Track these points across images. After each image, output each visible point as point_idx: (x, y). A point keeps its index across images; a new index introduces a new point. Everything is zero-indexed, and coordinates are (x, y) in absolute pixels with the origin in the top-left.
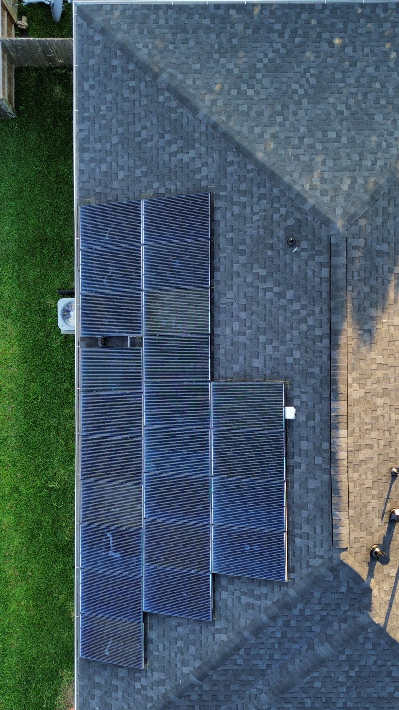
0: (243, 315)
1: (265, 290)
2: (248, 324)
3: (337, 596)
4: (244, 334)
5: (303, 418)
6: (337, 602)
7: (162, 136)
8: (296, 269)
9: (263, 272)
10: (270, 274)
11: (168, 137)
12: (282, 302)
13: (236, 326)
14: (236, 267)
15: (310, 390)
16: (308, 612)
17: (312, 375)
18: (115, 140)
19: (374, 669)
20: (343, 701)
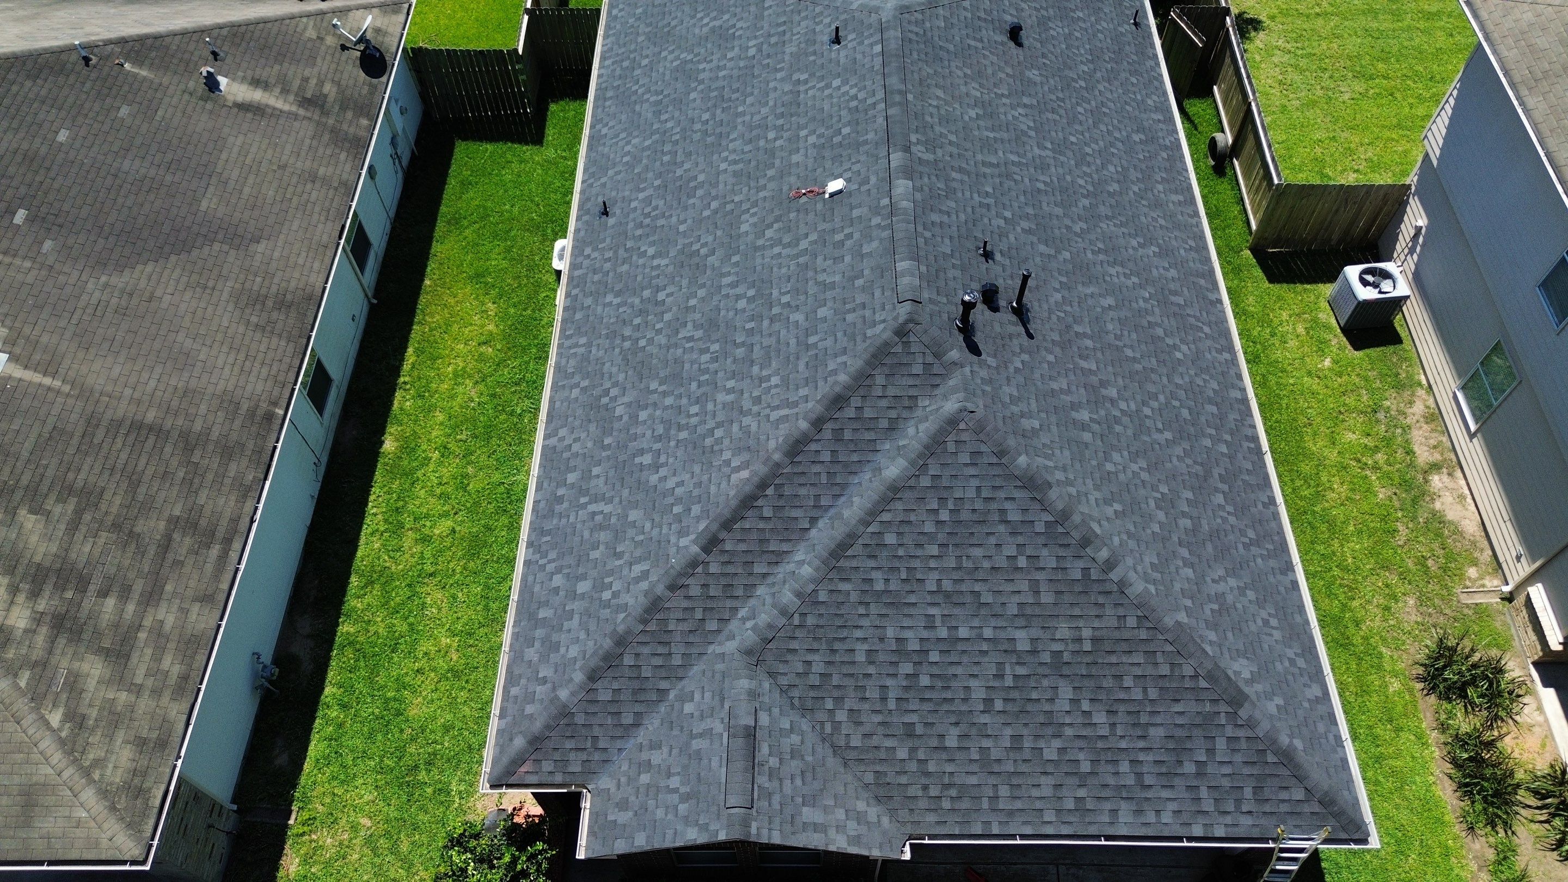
0: (780, 122)
1: (806, 91)
2: (786, 127)
4: (782, 137)
5: (854, 184)
6: (912, 392)
8: (842, 60)
10: (812, 75)
12: (827, 92)
13: (771, 135)
14: (772, 85)
15: (863, 158)
16: (868, 413)
17: (866, 142)
18: (641, 39)
19: (978, 505)
20: (935, 576)
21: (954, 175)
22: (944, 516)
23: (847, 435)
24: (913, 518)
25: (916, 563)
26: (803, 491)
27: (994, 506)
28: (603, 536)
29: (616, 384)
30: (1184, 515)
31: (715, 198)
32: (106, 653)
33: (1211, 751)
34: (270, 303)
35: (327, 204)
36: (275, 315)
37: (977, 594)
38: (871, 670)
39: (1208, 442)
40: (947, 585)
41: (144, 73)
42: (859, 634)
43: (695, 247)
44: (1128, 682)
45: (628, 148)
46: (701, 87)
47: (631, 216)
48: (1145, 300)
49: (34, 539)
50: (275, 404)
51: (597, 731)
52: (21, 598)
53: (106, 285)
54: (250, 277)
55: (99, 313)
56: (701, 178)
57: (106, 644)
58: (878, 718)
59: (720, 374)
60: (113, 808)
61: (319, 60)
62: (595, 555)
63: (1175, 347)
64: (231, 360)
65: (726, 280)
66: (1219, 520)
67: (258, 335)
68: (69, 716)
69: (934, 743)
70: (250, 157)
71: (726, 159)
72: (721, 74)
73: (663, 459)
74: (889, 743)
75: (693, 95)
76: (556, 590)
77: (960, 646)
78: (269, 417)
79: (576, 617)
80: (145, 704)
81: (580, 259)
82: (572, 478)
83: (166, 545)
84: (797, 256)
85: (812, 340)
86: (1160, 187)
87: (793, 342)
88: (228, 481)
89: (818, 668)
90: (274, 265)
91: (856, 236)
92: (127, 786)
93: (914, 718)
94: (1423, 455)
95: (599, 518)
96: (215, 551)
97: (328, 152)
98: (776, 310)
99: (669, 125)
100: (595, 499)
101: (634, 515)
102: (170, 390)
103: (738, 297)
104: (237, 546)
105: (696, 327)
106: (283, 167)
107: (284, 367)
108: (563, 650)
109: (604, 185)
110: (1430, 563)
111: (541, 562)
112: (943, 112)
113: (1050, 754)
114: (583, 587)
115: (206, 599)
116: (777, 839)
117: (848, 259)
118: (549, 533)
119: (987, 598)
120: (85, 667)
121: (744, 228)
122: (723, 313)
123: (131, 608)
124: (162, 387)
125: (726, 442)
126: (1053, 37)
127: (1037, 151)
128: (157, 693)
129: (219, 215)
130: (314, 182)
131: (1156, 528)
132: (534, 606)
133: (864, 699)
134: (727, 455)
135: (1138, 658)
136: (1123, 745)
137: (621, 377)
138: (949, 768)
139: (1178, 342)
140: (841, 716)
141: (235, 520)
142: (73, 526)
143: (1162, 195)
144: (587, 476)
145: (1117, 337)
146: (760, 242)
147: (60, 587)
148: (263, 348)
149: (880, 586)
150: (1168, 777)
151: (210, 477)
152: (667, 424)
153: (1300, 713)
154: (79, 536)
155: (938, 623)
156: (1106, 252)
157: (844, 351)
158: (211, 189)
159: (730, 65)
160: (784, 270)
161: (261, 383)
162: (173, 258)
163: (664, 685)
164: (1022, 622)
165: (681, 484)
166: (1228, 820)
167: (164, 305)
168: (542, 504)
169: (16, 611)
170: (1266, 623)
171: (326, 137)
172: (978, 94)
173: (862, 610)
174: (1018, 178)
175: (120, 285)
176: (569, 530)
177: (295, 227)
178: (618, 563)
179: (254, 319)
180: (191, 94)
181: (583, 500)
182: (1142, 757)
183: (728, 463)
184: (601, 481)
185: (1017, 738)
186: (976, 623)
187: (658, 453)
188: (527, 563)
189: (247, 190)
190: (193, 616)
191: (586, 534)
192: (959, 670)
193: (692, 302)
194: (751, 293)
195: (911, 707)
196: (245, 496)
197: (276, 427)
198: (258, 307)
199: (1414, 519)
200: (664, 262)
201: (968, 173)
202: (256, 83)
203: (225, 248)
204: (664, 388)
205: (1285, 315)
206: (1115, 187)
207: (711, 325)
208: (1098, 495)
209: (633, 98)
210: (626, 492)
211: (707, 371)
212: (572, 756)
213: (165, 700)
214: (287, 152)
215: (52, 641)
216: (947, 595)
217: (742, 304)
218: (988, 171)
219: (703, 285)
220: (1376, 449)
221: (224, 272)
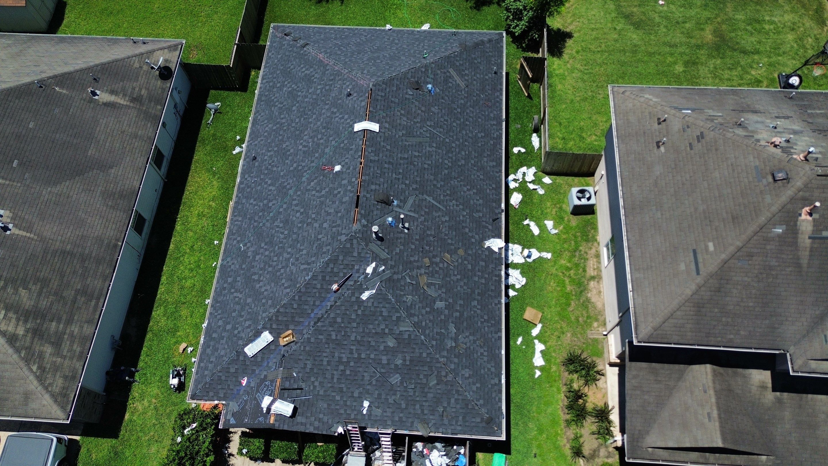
0: (323, 131)
1: (335, 118)
2: (325, 134)
3: (353, 259)
4: (323, 139)
5: (344, 170)
6: (353, 263)
7: (300, 66)
8: (350, 106)
9: (335, 110)
10: (338, 110)
11: (302, 66)
12: (342, 120)
13: (320, 136)
14: (323, 111)
15: (350, 157)
16: (335, 270)
17: (351, 149)
18: (278, 72)
19: (372, 309)
20: (354, 334)
21: (386, 166)
22: (359, 312)
23: (327, 278)
24: (348, 313)
25: (348, 330)
26: (309, 299)
27: (378, 309)
28: (238, 307)
29: (250, 242)
30: (457, 311)
31: (295, 162)
32: (52, 344)
33: (449, 403)
34: (116, 196)
35: (142, 148)
36: (118, 201)
37: (370, 342)
38: (329, 368)
39: (476, 279)
40: (359, 338)
41: (64, 92)
42: (325, 354)
43: (286, 184)
44: (421, 376)
45: (267, 129)
46: (297, 105)
47: (265, 163)
48: (464, 216)
49: (25, 300)
50: (118, 240)
51: (229, 382)
52: (21, 323)
53: (50, 192)
54: (109, 185)
55: (47, 205)
56: (292, 151)
57: (52, 340)
58: (329, 385)
59: (286, 245)
60: (56, 401)
61: (140, 78)
62: (234, 314)
63: (473, 237)
64: (100, 222)
65: (294, 202)
66: (472, 312)
67: (111, 211)
68: (39, 368)
69: (350, 395)
70: (109, 128)
71: (301, 144)
72: (306, 100)
73: (261, 279)
74: (333, 394)
75: (294, 108)
76: (220, 326)
77: (362, 361)
78: (116, 246)
79: (225, 339)
80: (67, 362)
81: (243, 180)
82: (230, 280)
83: (74, 301)
84: (320, 197)
85: (320, 237)
86: (485, 159)
87: (313, 236)
88: (99, 274)
89: (309, 366)
90: (119, 178)
91: (342, 193)
92: (61, 394)
93: (343, 386)
94: (591, 272)
95: (237, 299)
96: (93, 303)
97: (143, 123)
98: (309, 220)
99: (284, 121)
100: (236, 291)
101: (249, 300)
102: (76, 236)
103: (297, 211)
104: (102, 300)
105: (281, 222)
106: (123, 132)
107: (122, 224)
108: (219, 351)
109: (256, 145)
110: (580, 319)
111: (216, 314)
112: (387, 135)
113: (391, 401)
114: (229, 327)
115: (89, 322)
116: (286, 428)
117: (337, 203)
118: (219, 302)
119: (373, 343)
120: (45, 349)
121: (304, 179)
122: (291, 217)
123: (61, 326)
124: (72, 235)
125: (284, 275)
126: (450, 87)
127: (428, 148)
128: (71, 358)
129: (96, 157)
130: (136, 138)
131: (443, 317)
132: (211, 332)
133: (325, 378)
134: (284, 281)
135: (426, 368)
136: (418, 399)
137: (252, 239)
138: (354, 404)
139: (474, 234)
140: (317, 384)
141: (101, 290)
142: (40, 294)
143: (485, 164)
144: (235, 281)
145: (446, 235)
146: (309, 187)
147: (35, 318)
148: (113, 216)
149: (334, 337)
150: (433, 411)
151: (92, 272)
152: (265, 263)
153: (486, 390)
154: (42, 298)
155: (354, 352)
156: (450, 196)
157: (329, 244)
158: (93, 145)
159: (310, 96)
160: (315, 203)
161: (112, 231)
162: (77, 178)
163: (255, 368)
164: (385, 353)
165: (266, 290)
166: (453, 427)
167: (74, 199)
168: (218, 289)
169: (19, 328)
170: (482, 354)
171: (142, 116)
172: (405, 123)
173: (326, 346)
174: (416, 163)
175: (56, 191)
176: (226, 303)
177: (127, 161)
178: (241, 319)
179: (110, 203)
180: (84, 100)
181: (233, 290)
182: (424, 403)
183: (283, 284)
184: (240, 284)
185: (380, 395)
186: (368, 352)
187: (260, 275)
188: (211, 314)
189: (107, 144)
190: (85, 329)
191: (232, 306)
192: (361, 369)
193: (281, 210)
194: (302, 210)
195: (342, 382)
196: (105, 280)
197: (118, 251)
198: (112, 198)
199: (579, 299)
200: (273, 188)
201: (392, 164)
202: (112, 92)
203: (98, 171)
204: (266, 247)
205: (549, 204)
206: (463, 162)
207: (286, 222)
208: (420, 305)
209: (272, 103)
210: (247, 290)
211: (281, 242)
212: (220, 391)
213: (75, 361)
214: (125, 125)
215: (33, 338)
216: (358, 342)
217: (298, 214)
218: (402, 162)
219: (286, 203)
220: (570, 269)
221: (98, 183)
